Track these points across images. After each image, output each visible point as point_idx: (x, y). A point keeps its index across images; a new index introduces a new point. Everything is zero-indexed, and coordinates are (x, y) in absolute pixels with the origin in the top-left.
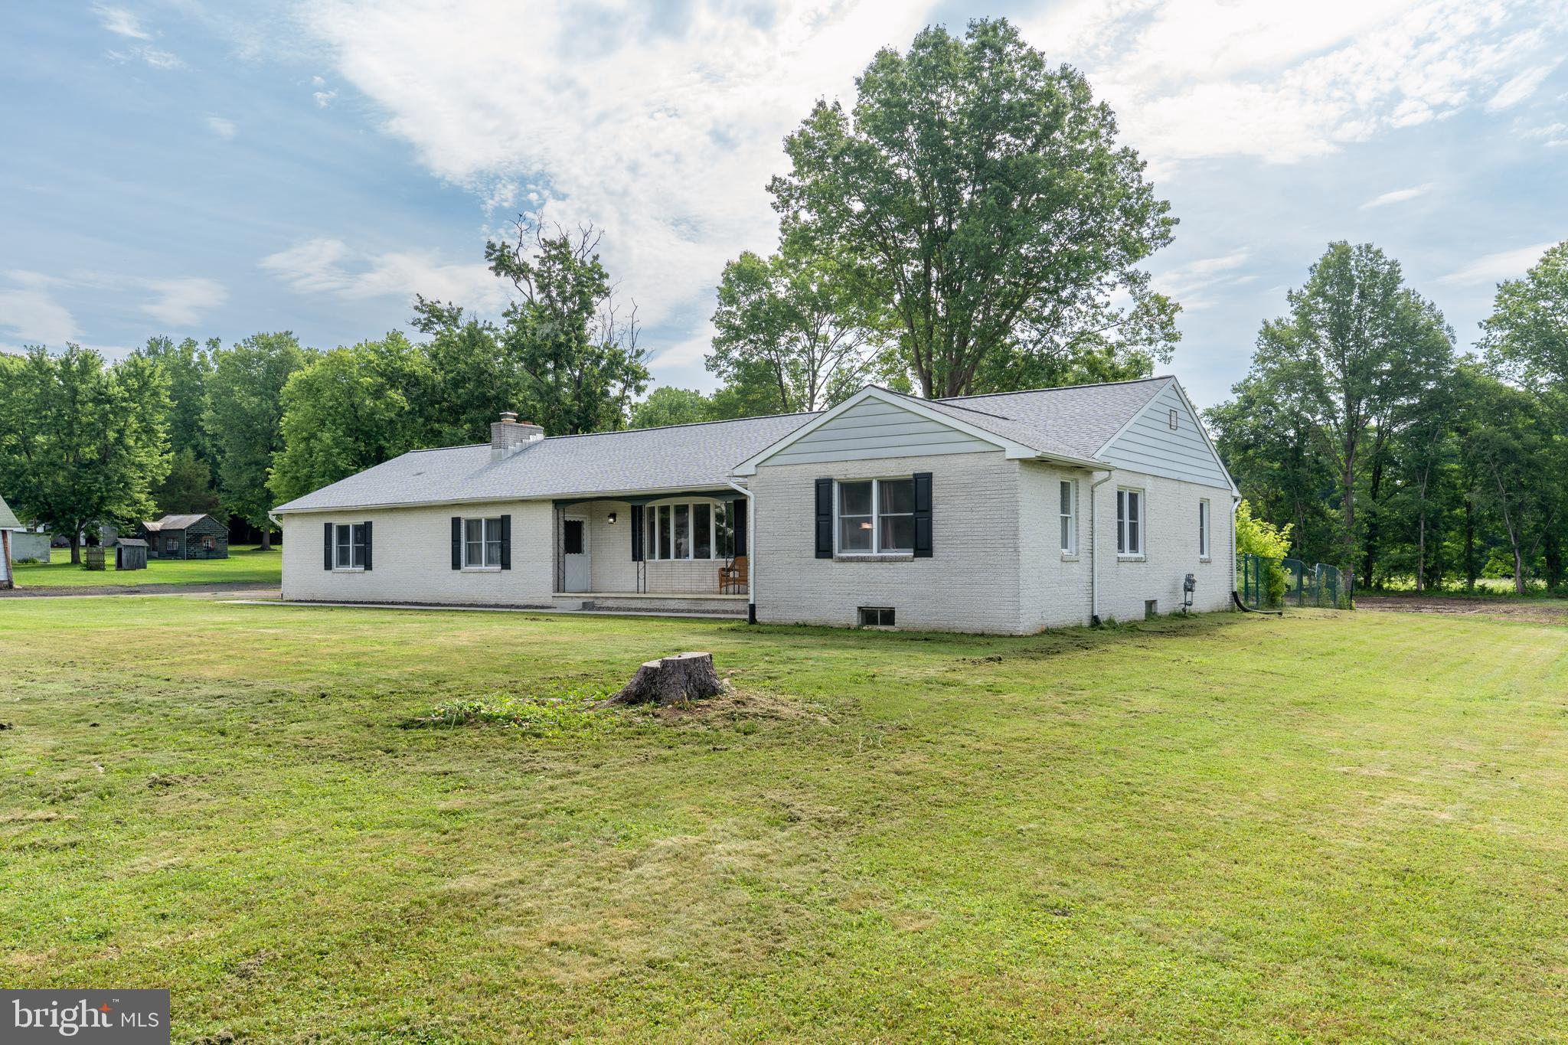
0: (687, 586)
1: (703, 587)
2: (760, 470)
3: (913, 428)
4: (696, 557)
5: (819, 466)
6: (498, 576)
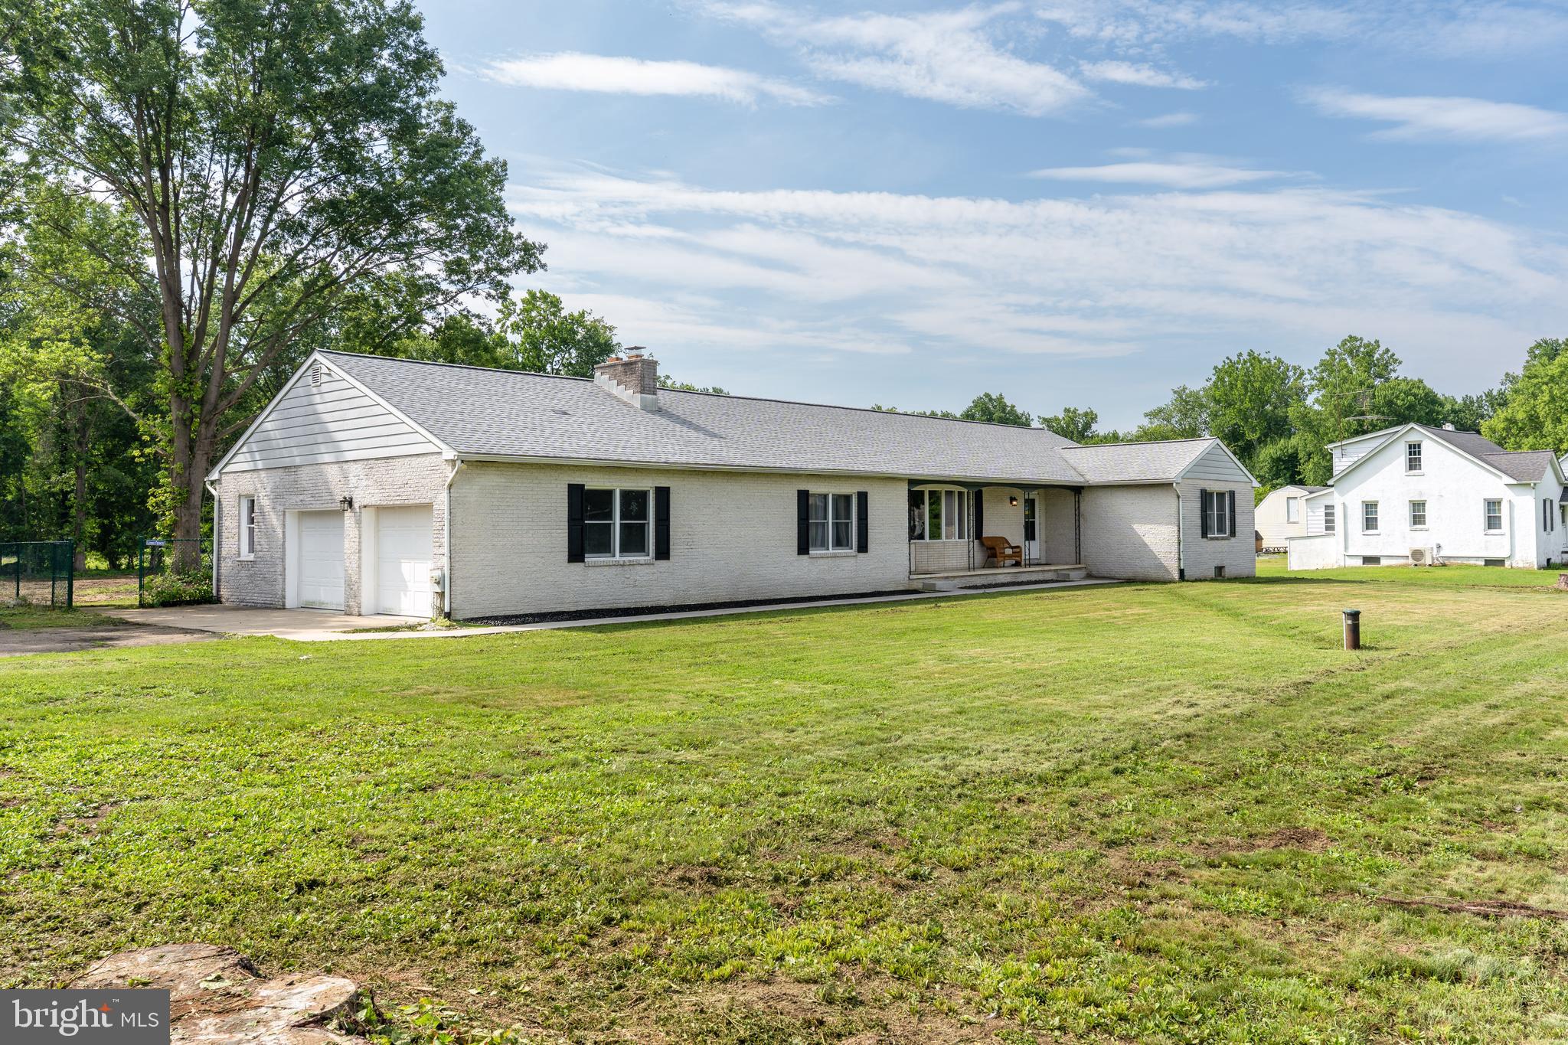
2: (1182, 480)
5: (1202, 481)
6: (852, 561)
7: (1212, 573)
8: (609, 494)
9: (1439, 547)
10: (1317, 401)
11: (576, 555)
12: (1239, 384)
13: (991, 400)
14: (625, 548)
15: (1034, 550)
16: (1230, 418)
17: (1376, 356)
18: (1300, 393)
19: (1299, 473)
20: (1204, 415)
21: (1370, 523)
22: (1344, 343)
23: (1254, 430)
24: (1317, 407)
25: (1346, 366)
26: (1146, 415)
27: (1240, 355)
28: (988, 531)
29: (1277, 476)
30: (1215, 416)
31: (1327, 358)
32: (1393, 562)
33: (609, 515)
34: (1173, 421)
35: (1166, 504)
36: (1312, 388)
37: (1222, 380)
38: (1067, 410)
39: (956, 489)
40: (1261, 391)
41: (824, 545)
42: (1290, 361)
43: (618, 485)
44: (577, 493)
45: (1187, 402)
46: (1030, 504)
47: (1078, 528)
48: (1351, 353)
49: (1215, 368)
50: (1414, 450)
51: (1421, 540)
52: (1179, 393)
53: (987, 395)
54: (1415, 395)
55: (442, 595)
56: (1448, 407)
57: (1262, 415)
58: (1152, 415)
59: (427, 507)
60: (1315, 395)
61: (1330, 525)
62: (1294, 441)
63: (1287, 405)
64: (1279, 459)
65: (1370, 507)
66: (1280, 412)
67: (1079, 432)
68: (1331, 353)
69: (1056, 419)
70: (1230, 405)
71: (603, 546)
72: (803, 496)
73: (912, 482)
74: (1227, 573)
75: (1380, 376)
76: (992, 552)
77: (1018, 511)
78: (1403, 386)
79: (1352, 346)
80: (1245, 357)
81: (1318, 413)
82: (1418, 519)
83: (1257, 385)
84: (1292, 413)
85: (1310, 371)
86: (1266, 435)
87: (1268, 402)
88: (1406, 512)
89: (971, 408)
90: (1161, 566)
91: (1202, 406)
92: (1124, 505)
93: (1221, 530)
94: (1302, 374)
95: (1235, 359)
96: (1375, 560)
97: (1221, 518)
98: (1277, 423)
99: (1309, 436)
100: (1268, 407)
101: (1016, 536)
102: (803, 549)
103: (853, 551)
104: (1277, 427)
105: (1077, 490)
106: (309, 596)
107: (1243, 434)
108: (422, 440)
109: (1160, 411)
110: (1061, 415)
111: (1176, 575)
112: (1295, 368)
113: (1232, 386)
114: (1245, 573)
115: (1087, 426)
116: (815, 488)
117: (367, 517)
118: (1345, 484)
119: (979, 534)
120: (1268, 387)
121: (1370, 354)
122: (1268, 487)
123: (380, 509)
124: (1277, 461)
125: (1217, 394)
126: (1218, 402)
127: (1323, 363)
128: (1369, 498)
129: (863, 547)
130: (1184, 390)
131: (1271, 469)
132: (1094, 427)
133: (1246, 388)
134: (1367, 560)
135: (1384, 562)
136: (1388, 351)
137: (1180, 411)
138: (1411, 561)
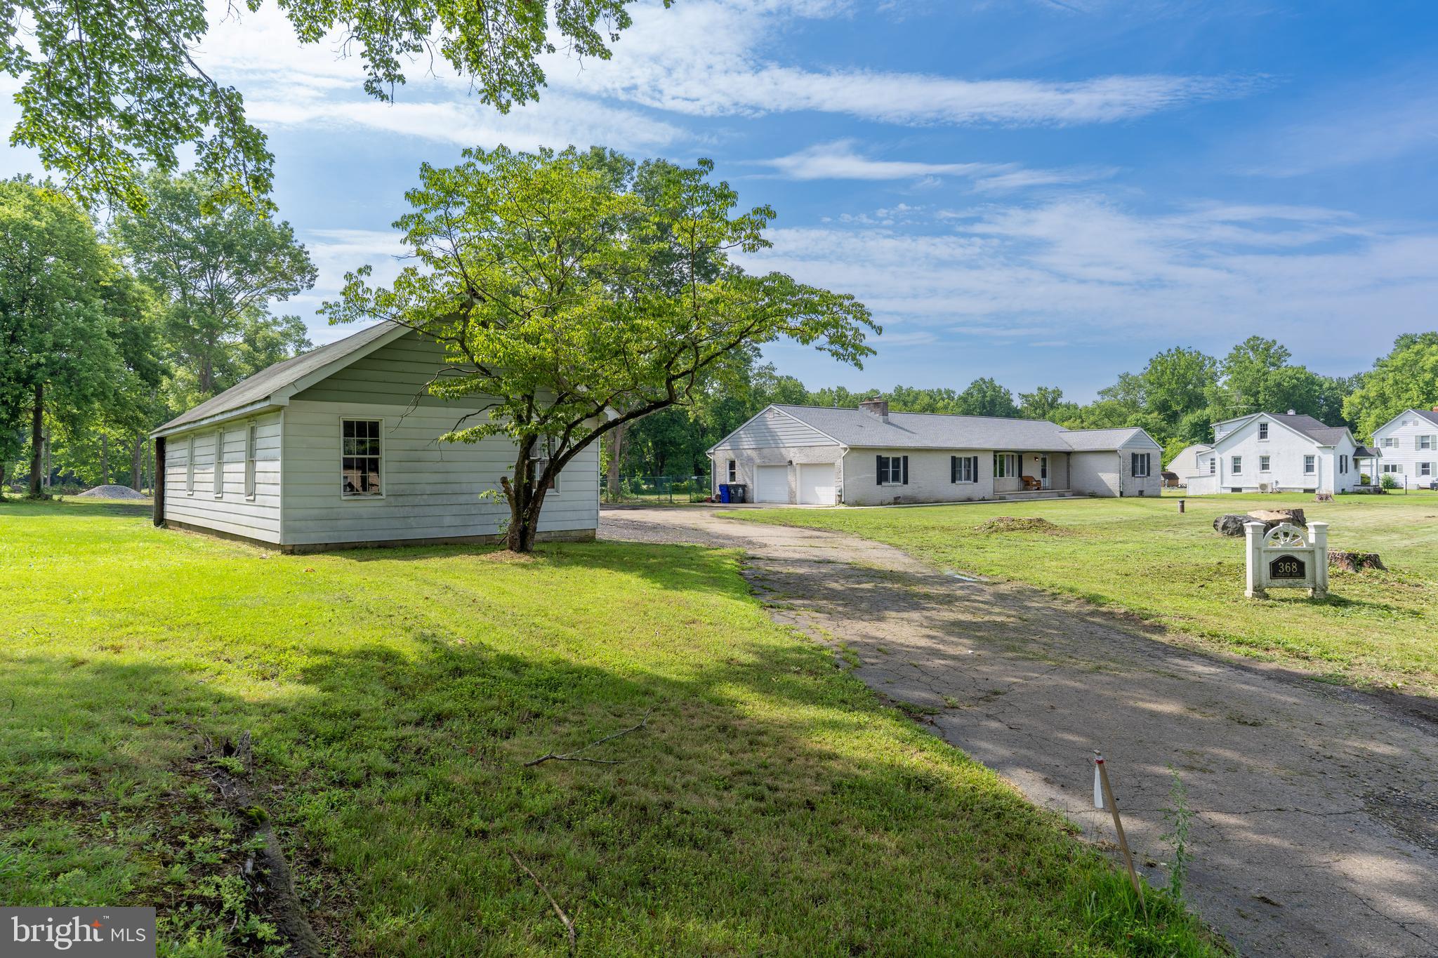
6: (972, 485)
7: (1137, 494)
8: (888, 458)
9: (1277, 482)
10: (1225, 383)
11: (879, 483)
12: (1168, 371)
13: (985, 382)
14: (894, 480)
15: (1046, 482)
16: (1161, 395)
17: (1272, 351)
18: (1213, 378)
19: (1211, 434)
20: (1142, 393)
21: (1237, 469)
22: (1249, 341)
23: (1178, 404)
24: (1226, 388)
25: (1249, 358)
26: (1099, 393)
27: (1170, 350)
28: (1025, 474)
29: (1194, 435)
30: (1149, 393)
31: (1235, 352)
32: (1250, 491)
33: (888, 467)
34: (1119, 397)
35: (1114, 461)
36: (1222, 373)
37: (1156, 369)
38: (1040, 389)
39: (1011, 454)
40: (1184, 376)
41: (960, 479)
42: (1206, 352)
43: (891, 455)
44: (879, 458)
45: (1129, 384)
46: (1044, 460)
47: (1068, 472)
48: (1253, 349)
49: (1151, 360)
50: (1264, 427)
51: (1266, 478)
52: (1124, 377)
53: (982, 379)
54: (1298, 379)
55: (840, 496)
56: (1326, 385)
57: (1185, 392)
58: (1102, 393)
59: (833, 464)
60: (1224, 378)
61: (1213, 471)
62: (1208, 411)
63: (1204, 385)
64: (1196, 424)
65: (1237, 460)
66: (1199, 390)
67: (1049, 404)
68: (1237, 348)
69: (1032, 396)
70: (1161, 386)
71: (887, 480)
72: (954, 459)
73: (996, 452)
74: (1145, 493)
75: (1273, 365)
76: (1026, 483)
77: (1039, 464)
78: (1290, 372)
79: (1254, 344)
80: (1173, 351)
81: (1225, 392)
82: (1265, 466)
83: (1182, 372)
84: (1207, 391)
85: (1221, 362)
86: (1187, 407)
87: (1189, 383)
88: (1258, 463)
89: (970, 388)
90: (1110, 490)
91: (1140, 386)
92: (1093, 461)
93: (1142, 472)
94: (1214, 363)
95: (1165, 353)
96: (1239, 490)
97: (1142, 467)
98: (1196, 398)
99: (1217, 407)
100: (1190, 387)
101: (1038, 476)
102: (953, 481)
103: (971, 482)
104: (1196, 401)
105: (1068, 454)
106: (763, 498)
107: (1171, 406)
108: (829, 441)
109: (1110, 390)
110: (1035, 392)
111: (1118, 494)
112: (1210, 358)
113: (1163, 372)
114: (1155, 494)
115: (1055, 400)
116: (958, 455)
117: (798, 468)
118: (1222, 446)
119: (1020, 475)
120: (1189, 375)
121: (1267, 349)
122: (1188, 443)
123: (802, 465)
124: (1194, 425)
125: (1152, 379)
126: (1152, 384)
127: (1231, 356)
128: (1237, 454)
129: (976, 480)
130: (1128, 375)
131: (1190, 431)
132: (1059, 401)
133: (1173, 374)
134: (1234, 490)
135: (1243, 491)
136: (1282, 347)
137: (1124, 390)
138: (1259, 490)
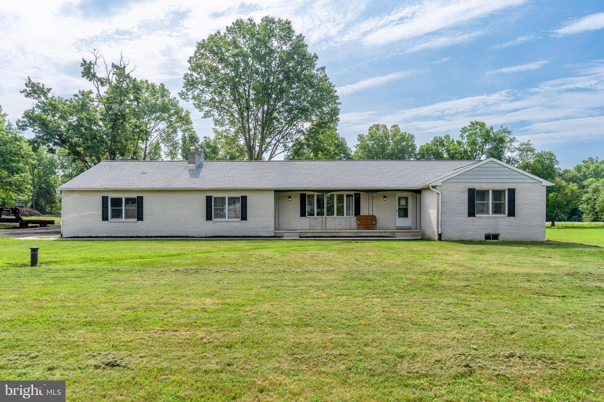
0: (334, 227)
1: (341, 227)
2: (443, 184)
3: (507, 173)
4: (337, 215)
5: (469, 184)
6: (238, 223)
8: (121, 199)
11: (105, 218)
14: (128, 217)
15: (407, 222)
28: (364, 212)
33: (121, 206)
43: (122, 196)
44: (106, 198)
46: (405, 199)
47: (420, 211)
71: (119, 216)
72: (210, 199)
74: (504, 238)
77: (389, 203)
93: (499, 212)
97: (499, 205)
102: (210, 218)
103: (239, 220)
111: (436, 237)
116: (216, 195)
129: (244, 218)
